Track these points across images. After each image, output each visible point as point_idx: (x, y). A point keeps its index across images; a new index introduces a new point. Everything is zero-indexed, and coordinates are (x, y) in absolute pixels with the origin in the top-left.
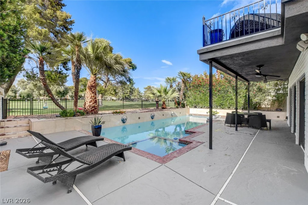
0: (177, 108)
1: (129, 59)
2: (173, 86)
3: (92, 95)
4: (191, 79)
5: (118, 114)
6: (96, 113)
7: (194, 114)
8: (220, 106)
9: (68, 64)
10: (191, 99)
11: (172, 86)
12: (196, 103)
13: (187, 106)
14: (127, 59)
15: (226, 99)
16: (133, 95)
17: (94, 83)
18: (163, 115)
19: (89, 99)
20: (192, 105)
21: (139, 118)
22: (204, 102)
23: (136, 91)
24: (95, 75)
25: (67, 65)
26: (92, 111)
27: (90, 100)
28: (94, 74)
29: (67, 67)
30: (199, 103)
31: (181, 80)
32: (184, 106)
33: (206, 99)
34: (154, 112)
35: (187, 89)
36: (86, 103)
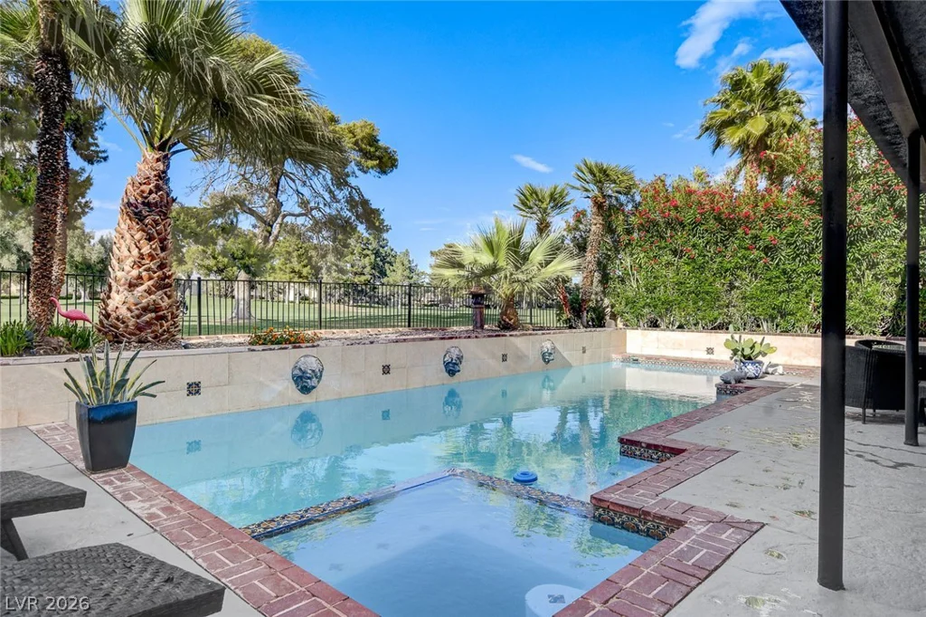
0: (571, 327)
1: (365, 126)
2: (553, 228)
3: (146, 250)
4: (638, 198)
5: (276, 347)
6: (167, 340)
7: (649, 358)
8: (773, 318)
9: (96, 134)
10: (633, 287)
11: (548, 225)
12: (655, 307)
13: (615, 320)
14: (359, 123)
15: (805, 287)
16: (385, 280)
17: (158, 188)
18: (504, 358)
19: (127, 268)
20: (639, 317)
21: (386, 370)
22: (695, 303)
23: (397, 265)
24: (162, 147)
25: (91, 140)
26: (139, 328)
27: (135, 273)
28: (157, 144)
29: (93, 148)
30: (668, 306)
31: (590, 202)
32: (599, 322)
33: (707, 288)
34: (463, 343)
35: (617, 242)
36: (114, 289)
